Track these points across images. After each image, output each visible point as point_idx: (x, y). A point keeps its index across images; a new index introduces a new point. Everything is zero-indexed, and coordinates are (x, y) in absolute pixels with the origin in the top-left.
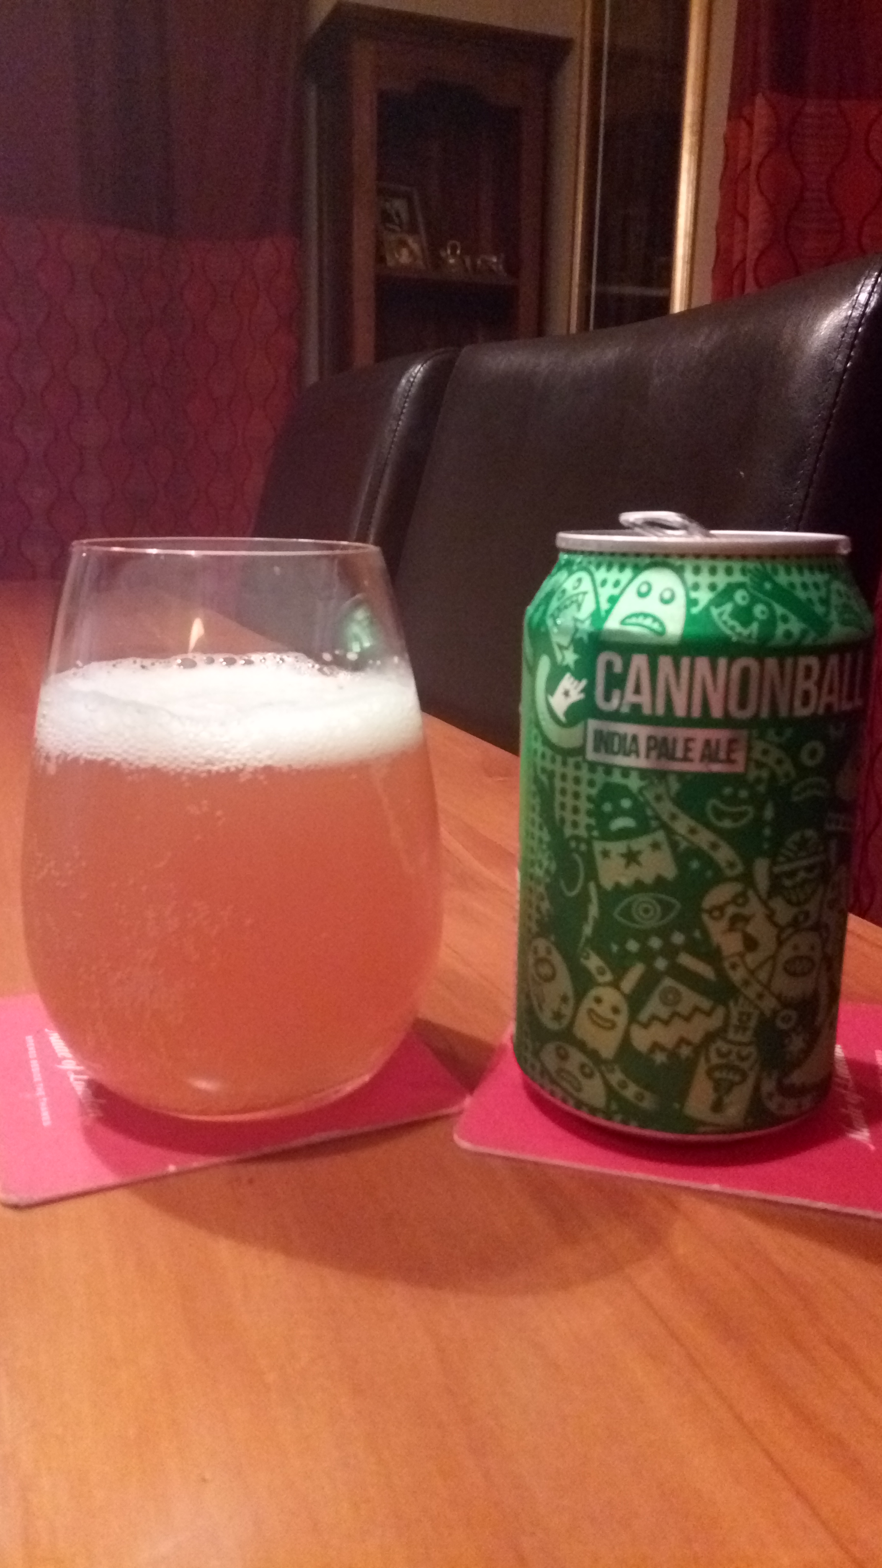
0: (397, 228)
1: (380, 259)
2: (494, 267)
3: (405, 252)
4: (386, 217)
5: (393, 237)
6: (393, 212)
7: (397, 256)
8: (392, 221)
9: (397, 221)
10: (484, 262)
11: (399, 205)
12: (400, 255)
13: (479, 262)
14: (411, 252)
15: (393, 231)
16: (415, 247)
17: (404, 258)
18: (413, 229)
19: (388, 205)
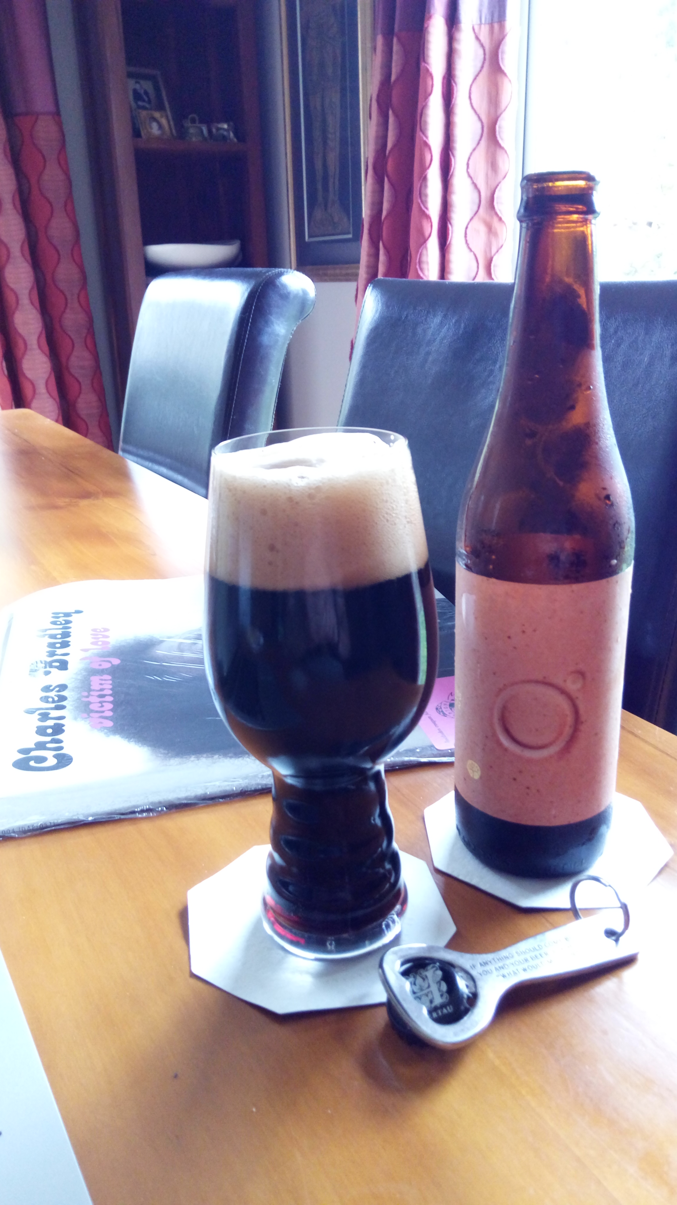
0: (147, 106)
1: (137, 133)
2: (225, 133)
3: (155, 125)
4: (137, 96)
5: (144, 113)
6: (142, 92)
7: (150, 130)
8: (144, 101)
9: (146, 99)
10: (218, 129)
11: (147, 86)
12: (151, 128)
13: (214, 130)
14: (160, 127)
15: (144, 108)
16: (164, 121)
17: (155, 130)
18: (160, 107)
19: (138, 86)
